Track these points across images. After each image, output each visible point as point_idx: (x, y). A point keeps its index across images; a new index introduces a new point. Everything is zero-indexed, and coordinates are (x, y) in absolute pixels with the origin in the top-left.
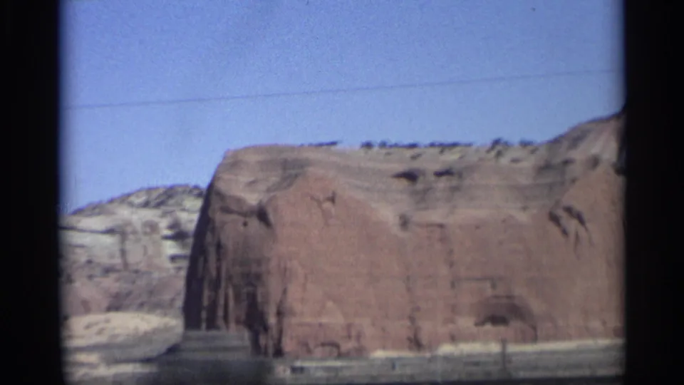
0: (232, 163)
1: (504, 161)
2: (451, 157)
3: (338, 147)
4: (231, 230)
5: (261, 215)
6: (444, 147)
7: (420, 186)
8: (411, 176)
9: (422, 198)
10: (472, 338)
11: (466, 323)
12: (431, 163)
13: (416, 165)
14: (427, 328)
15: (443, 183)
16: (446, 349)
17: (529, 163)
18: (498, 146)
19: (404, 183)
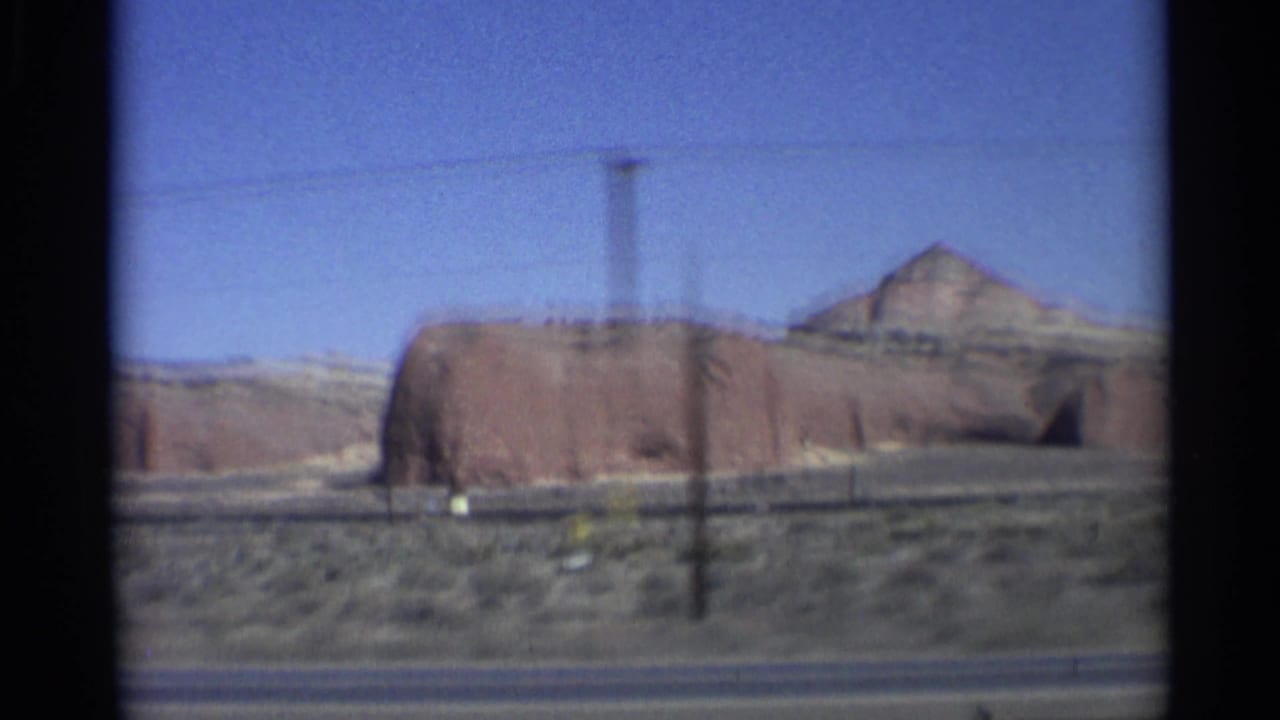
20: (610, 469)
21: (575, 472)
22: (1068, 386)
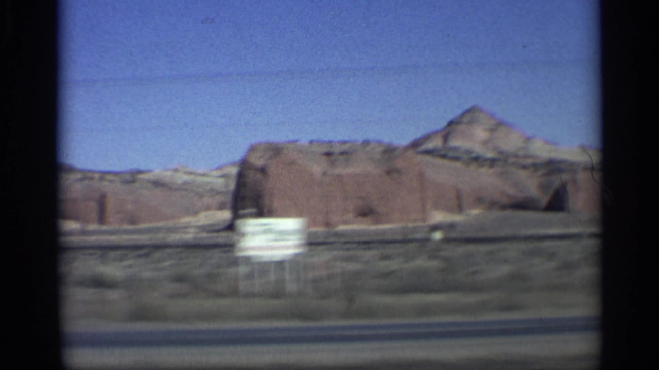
0: (252, 149)
1: (368, 149)
2: (346, 147)
3: (298, 143)
4: (251, 176)
5: (263, 170)
6: (345, 142)
7: (332, 158)
8: (328, 154)
9: (333, 164)
10: (352, 223)
11: (350, 216)
12: (337, 149)
13: (332, 150)
14: (334, 218)
15: (342, 158)
16: (341, 228)
17: (380, 149)
18: (366, 143)
19: (324, 158)
20: (345, 222)
21: (328, 224)
22: (556, 181)
